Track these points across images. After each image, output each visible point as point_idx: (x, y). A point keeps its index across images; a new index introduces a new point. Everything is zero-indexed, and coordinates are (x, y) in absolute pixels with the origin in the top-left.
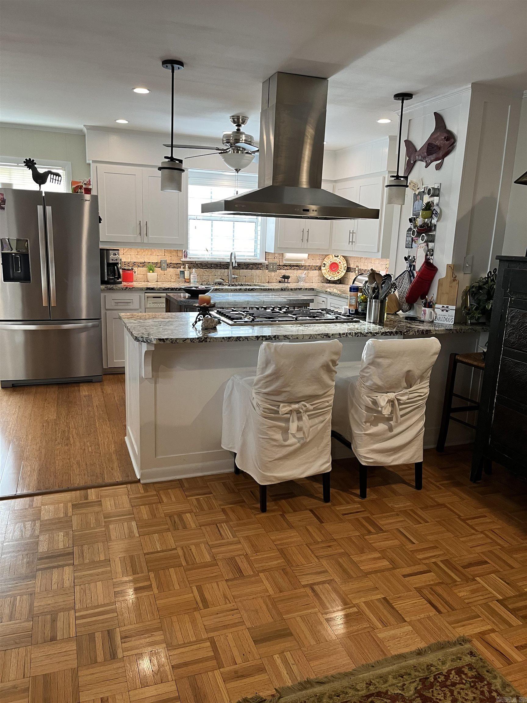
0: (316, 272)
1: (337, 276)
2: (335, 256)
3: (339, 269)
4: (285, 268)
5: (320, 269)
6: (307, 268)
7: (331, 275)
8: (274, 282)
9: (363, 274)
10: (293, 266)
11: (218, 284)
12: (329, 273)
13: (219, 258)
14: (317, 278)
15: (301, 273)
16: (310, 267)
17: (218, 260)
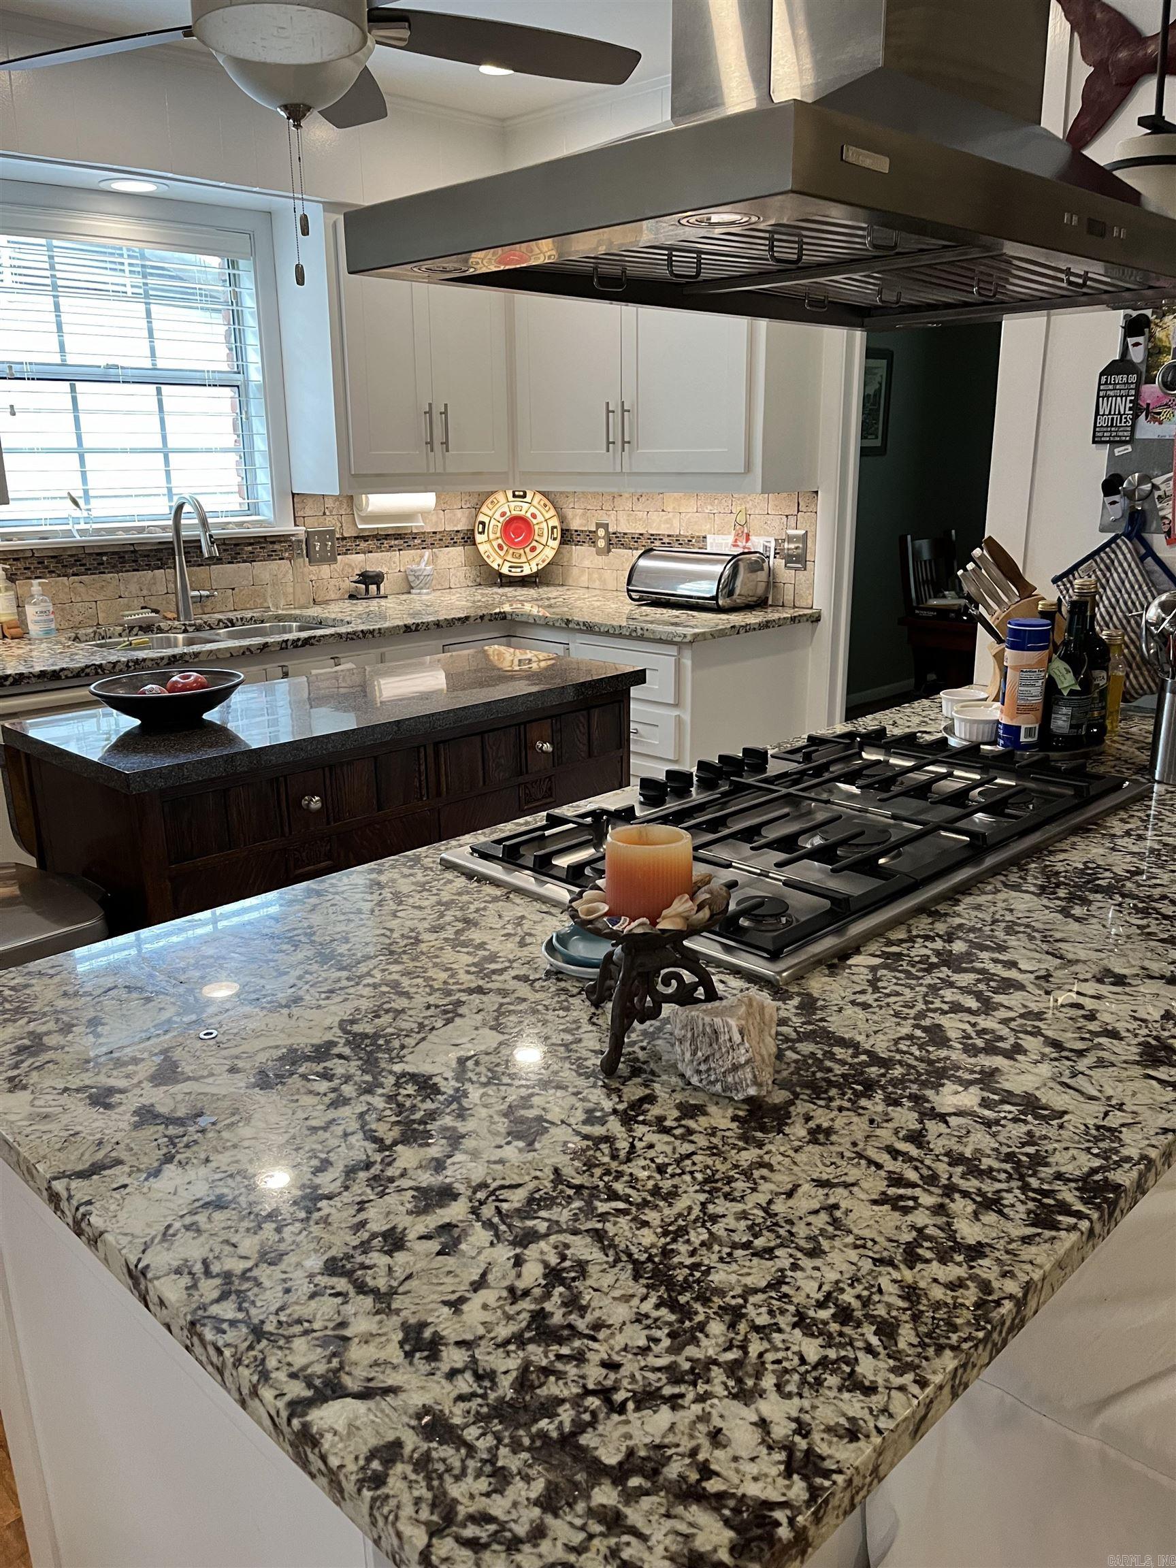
0: (457, 554)
1: (528, 561)
2: (514, 496)
3: (536, 538)
4: (363, 545)
5: (468, 539)
6: (429, 541)
7: (509, 558)
8: (333, 597)
9: (652, 550)
10: (387, 537)
11: (141, 628)
12: (502, 553)
13: (126, 530)
14: (461, 574)
15: (418, 561)
16: (438, 536)
17: (122, 536)
